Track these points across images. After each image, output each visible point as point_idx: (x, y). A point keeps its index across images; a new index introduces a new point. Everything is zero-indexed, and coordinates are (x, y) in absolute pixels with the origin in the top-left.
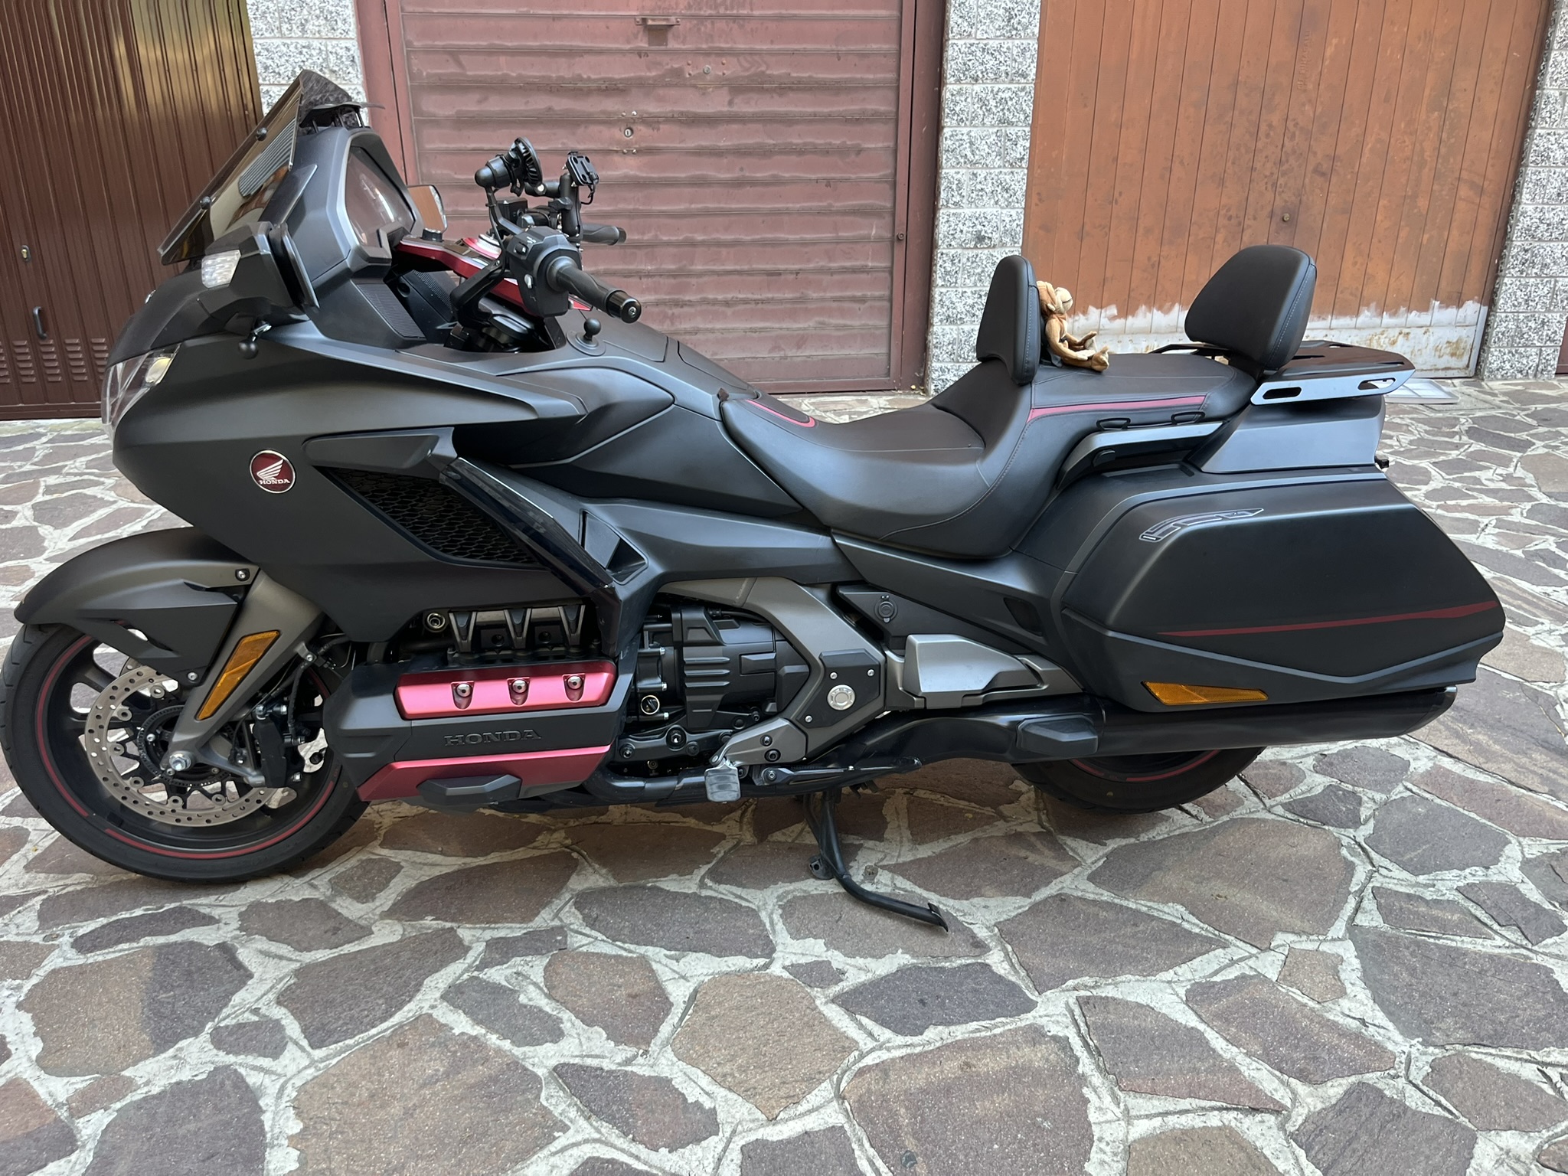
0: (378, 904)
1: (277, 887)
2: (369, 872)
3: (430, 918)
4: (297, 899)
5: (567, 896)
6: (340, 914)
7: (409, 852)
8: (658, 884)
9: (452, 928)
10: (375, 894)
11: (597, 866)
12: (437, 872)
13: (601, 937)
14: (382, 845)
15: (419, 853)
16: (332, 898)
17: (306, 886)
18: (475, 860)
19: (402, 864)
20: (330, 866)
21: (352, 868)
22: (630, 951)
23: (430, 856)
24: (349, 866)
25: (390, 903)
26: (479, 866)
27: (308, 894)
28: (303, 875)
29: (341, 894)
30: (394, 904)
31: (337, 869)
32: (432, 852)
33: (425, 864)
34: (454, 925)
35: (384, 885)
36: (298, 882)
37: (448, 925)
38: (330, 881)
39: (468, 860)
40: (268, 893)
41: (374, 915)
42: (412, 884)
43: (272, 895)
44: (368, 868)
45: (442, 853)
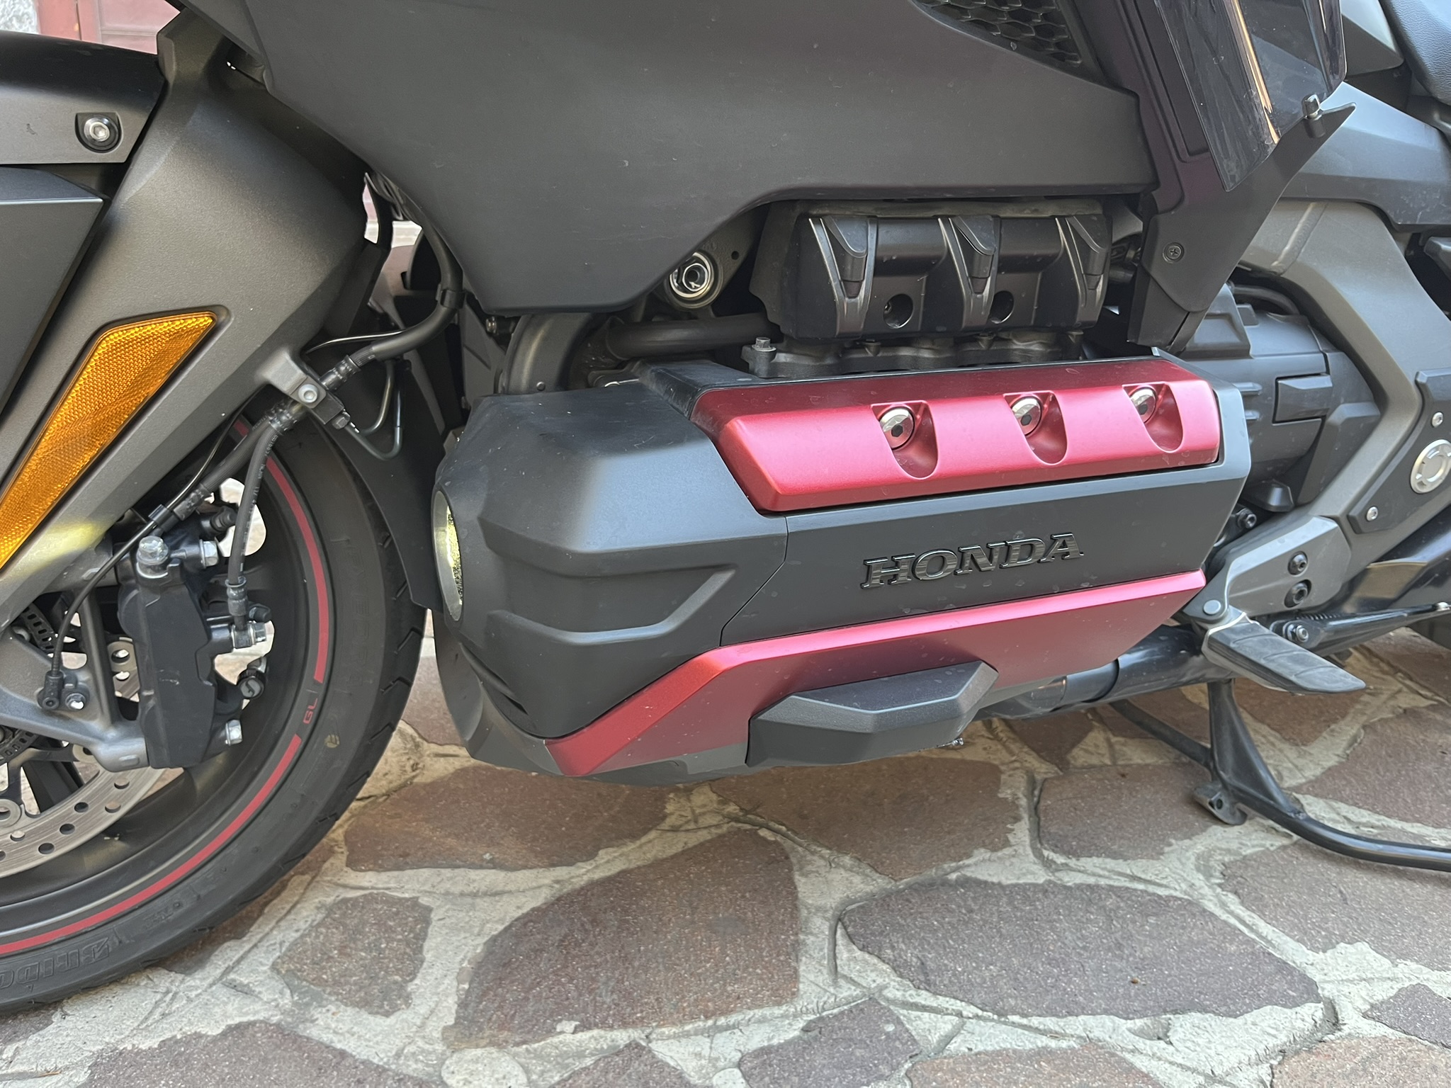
0: (423, 1010)
1: (147, 1005)
2: (358, 930)
3: (568, 1026)
4: (213, 1030)
5: (821, 925)
6: (343, 1054)
7: (425, 873)
8: (968, 873)
9: (633, 1046)
10: (401, 987)
11: (826, 852)
12: (513, 909)
13: (969, 1010)
14: (352, 863)
15: (447, 873)
16: (301, 1012)
17: (222, 992)
18: (573, 871)
19: (424, 901)
20: (255, 932)
21: (315, 927)
22: (1055, 1035)
23: (474, 874)
24: (303, 925)
25: (451, 1003)
26: (593, 884)
27: (233, 1011)
28: (200, 963)
29: (319, 1001)
30: (463, 1005)
31: (277, 936)
32: (473, 866)
33: (475, 895)
34: (635, 1034)
35: (412, 961)
36: (197, 982)
37: (622, 1037)
38: (274, 967)
39: (561, 872)
40: (131, 1024)
41: (430, 1041)
42: (475, 946)
43: (143, 1028)
44: (352, 923)
45: (494, 865)
